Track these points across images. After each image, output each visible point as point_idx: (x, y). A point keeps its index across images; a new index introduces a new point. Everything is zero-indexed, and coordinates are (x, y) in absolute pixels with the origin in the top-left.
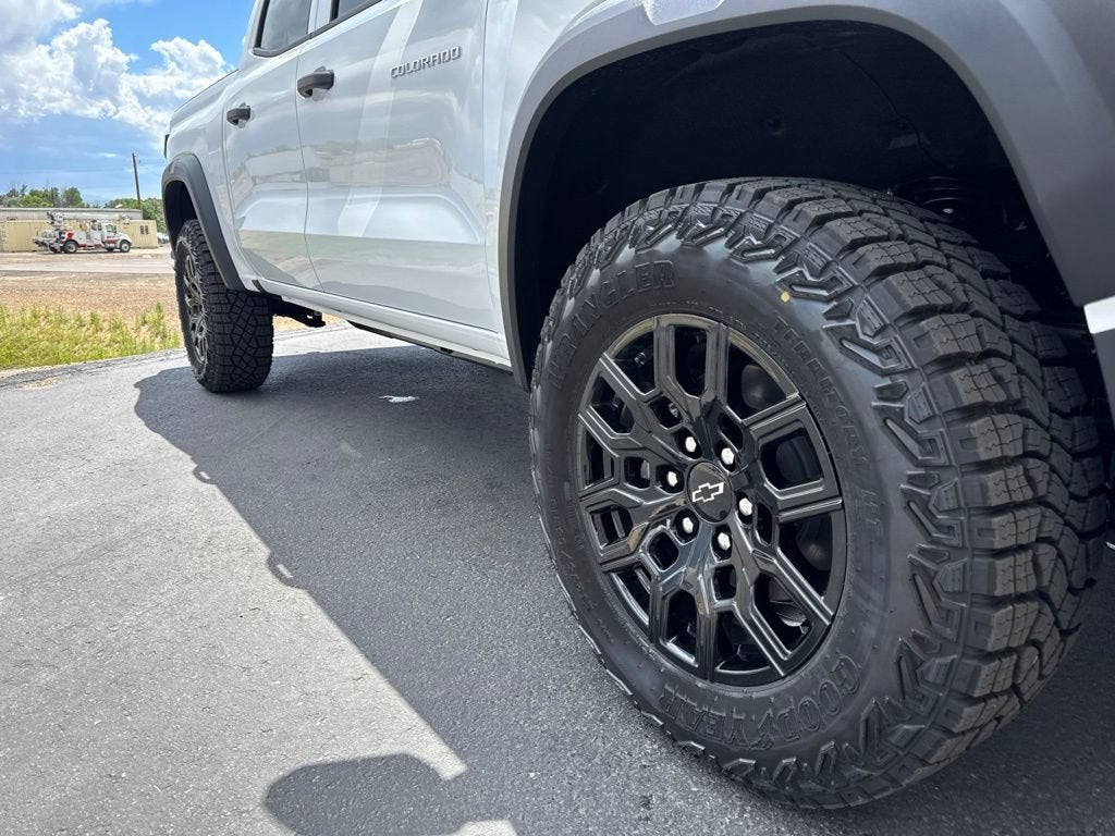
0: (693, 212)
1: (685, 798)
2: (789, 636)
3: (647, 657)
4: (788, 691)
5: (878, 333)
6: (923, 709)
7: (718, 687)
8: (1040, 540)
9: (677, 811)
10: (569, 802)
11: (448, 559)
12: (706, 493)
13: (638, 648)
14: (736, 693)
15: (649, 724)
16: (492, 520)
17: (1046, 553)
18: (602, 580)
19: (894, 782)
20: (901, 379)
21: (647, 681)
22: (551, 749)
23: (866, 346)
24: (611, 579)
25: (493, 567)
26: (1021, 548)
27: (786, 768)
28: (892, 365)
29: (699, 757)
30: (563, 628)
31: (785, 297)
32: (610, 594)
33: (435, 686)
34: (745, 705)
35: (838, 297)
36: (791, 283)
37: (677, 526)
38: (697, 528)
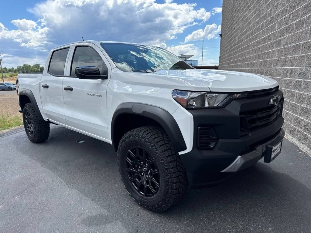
0: (140, 134)
1: (144, 214)
2: (155, 189)
4: (155, 196)
5: (160, 153)
6: (169, 196)
7: (147, 197)
8: (179, 175)
9: (143, 216)
10: (127, 216)
11: (101, 180)
12: (144, 170)
13: (136, 193)
14: (149, 198)
15: (138, 204)
16: (108, 171)
17: (180, 177)
18: (130, 184)
19: (168, 206)
20: (163, 159)
21: (138, 198)
22: (124, 210)
23: (159, 155)
24: (132, 183)
25: (110, 181)
26: (176, 177)
27: (156, 207)
28: (162, 157)
29: (145, 208)
30: (124, 191)
31: (151, 148)
32: (134, 188)
33: (104, 203)
34: (151, 199)
35: (156, 148)
36: (151, 146)
37: (141, 174)
38: (143, 175)
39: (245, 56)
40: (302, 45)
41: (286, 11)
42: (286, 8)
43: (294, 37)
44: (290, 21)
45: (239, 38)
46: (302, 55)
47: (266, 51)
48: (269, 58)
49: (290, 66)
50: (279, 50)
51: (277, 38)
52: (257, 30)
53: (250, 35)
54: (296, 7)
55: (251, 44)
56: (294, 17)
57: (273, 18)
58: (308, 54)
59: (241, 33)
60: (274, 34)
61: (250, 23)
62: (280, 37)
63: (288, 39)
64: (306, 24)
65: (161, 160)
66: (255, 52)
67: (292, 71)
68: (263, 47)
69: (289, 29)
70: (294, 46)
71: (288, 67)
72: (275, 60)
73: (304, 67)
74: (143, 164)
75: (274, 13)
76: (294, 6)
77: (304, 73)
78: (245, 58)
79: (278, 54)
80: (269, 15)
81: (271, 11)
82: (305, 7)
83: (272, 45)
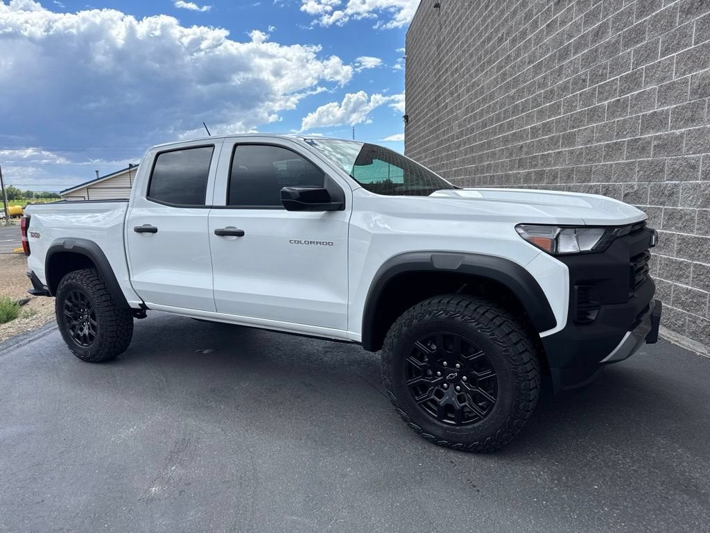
0: (448, 309)
3: (438, 425)
4: (485, 421)
7: (463, 427)
12: (451, 376)
13: (434, 424)
14: (469, 427)
20: (508, 348)
21: (439, 432)
23: (499, 341)
24: (422, 406)
27: (487, 441)
28: (505, 345)
31: (479, 331)
32: (427, 415)
35: (492, 331)
36: (480, 328)
37: (442, 387)
38: (448, 386)
39: (481, 162)
40: (626, 143)
41: (584, 81)
42: (583, 77)
43: (607, 130)
44: (595, 101)
45: (460, 126)
46: (628, 161)
47: (539, 152)
48: (549, 165)
49: (602, 181)
50: (571, 152)
51: (565, 130)
52: (512, 113)
53: (491, 121)
54: (606, 75)
55: (498, 139)
56: (603, 93)
57: (552, 91)
58: (641, 159)
59: (466, 115)
60: (558, 121)
61: (492, 97)
62: (574, 127)
63: (593, 132)
64: (632, 107)
65: (504, 351)
66: (511, 155)
67: (607, 189)
68: (530, 146)
69: (593, 114)
70: (608, 146)
71: (597, 182)
72: (563, 171)
73: (635, 183)
74: (448, 365)
75: (554, 82)
76: (602, 75)
77: (636, 193)
78: (481, 166)
79: (570, 159)
80: (542, 85)
81: (545, 78)
82: (626, 77)
83: (553, 142)
